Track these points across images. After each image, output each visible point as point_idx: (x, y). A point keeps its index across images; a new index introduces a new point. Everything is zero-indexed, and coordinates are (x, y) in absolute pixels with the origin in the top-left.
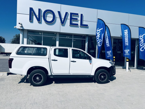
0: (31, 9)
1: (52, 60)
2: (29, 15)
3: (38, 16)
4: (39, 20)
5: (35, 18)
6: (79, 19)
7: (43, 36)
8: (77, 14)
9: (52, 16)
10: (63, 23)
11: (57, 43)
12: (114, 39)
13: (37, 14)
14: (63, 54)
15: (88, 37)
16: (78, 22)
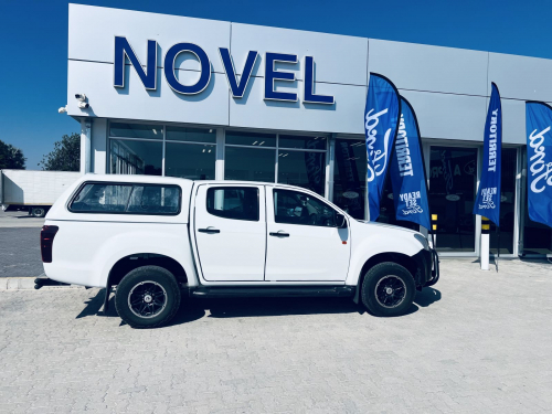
0: (121, 43)
1: (200, 230)
2: (112, 66)
3: (145, 69)
4: (149, 81)
5: (134, 77)
6: (300, 74)
7: (164, 141)
8: (293, 58)
9: (198, 65)
10: (239, 91)
11: (220, 165)
12: (432, 148)
13: (143, 59)
14: (242, 206)
15: (333, 143)
16: (296, 87)
